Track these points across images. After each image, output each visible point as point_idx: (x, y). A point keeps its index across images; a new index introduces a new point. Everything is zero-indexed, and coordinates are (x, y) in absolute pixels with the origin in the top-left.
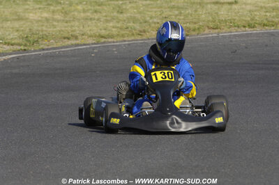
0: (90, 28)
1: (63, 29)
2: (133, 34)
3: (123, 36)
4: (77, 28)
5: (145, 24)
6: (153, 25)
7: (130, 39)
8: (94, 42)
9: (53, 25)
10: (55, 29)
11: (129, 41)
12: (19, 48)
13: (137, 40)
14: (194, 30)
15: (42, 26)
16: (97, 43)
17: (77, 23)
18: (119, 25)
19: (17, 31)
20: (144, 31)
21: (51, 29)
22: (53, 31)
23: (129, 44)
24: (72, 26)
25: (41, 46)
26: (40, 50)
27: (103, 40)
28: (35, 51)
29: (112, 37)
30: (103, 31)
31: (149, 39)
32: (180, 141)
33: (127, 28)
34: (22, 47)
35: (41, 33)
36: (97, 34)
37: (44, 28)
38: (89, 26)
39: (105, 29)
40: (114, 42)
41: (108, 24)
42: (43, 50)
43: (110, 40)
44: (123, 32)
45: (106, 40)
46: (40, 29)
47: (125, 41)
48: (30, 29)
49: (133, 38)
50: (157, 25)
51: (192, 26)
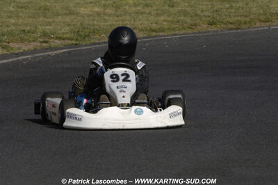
0: (141, 22)
1: (114, 23)
2: (184, 28)
3: (174, 29)
4: (128, 22)
5: (195, 18)
6: (204, 19)
7: (181, 33)
8: (145, 35)
9: (104, 19)
10: (106, 24)
11: (180, 35)
12: (70, 42)
13: (188, 34)
14: (245, 23)
15: (94, 20)
16: (149, 37)
17: (128, 18)
18: (170, 19)
19: (69, 25)
20: (195, 25)
21: (103, 24)
22: (104, 25)
23: (180, 38)
24: (123, 21)
25: (93, 41)
26: (91, 44)
27: (154, 34)
28: (86, 45)
29: (163, 30)
30: (154, 25)
31: (200, 32)
32: (231, 134)
33: (178, 22)
34: (74, 42)
35: (92, 28)
36: (148, 28)
37: (95, 23)
38: (140, 20)
39: (156, 23)
40: (165, 36)
41: (159, 18)
42: (95, 44)
43: (161, 34)
44: (175, 26)
45: (157, 34)
46: (90, 23)
47: (176, 35)
48: (81, 24)
49: (184, 31)
50: (208, 18)
51: (243, 19)
